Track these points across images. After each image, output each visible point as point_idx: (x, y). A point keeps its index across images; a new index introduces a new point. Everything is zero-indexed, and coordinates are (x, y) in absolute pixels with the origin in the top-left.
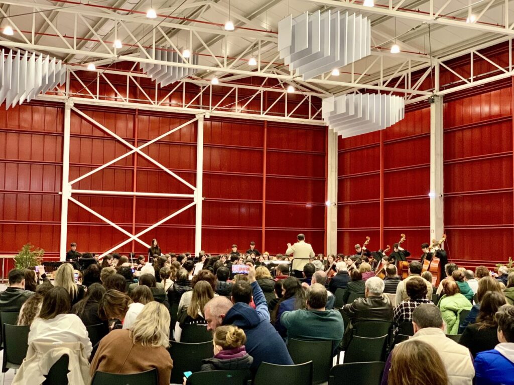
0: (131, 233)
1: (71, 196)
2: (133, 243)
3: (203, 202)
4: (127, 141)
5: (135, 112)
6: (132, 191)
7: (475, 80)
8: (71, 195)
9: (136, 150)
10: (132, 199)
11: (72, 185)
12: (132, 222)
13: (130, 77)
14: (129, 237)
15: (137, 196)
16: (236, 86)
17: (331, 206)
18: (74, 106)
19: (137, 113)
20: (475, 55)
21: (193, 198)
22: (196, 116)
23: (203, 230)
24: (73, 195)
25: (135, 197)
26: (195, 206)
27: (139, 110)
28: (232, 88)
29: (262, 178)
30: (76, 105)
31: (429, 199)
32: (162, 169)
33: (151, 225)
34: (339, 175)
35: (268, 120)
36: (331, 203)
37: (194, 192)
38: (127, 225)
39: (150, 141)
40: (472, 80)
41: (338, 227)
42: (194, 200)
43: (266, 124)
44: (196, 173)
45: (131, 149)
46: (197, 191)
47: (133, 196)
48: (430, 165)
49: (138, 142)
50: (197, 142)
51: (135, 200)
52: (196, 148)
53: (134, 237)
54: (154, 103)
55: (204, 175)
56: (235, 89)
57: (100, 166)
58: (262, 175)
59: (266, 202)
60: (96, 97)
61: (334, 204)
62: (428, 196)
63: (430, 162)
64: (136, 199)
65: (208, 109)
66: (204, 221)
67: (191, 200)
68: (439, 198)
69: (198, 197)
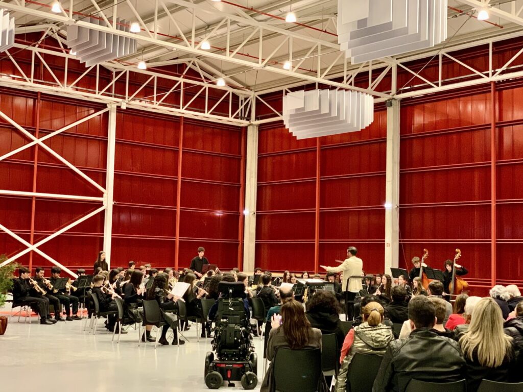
0: (29, 241)
2: (31, 254)
3: (114, 207)
4: (27, 130)
5: (37, 96)
6: (31, 191)
7: (443, 84)
9: (37, 141)
10: (31, 201)
12: (30, 229)
13: (35, 54)
14: (26, 247)
15: (37, 197)
16: (155, 75)
17: (250, 216)
19: (39, 96)
20: (444, 57)
21: (102, 202)
22: (108, 105)
23: (113, 239)
25: (34, 198)
26: (103, 212)
27: (42, 94)
28: (151, 76)
29: (176, 182)
31: (385, 209)
32: (67, 167)
33: (53, 233)
34: (258, 180)
35: (185, 116)
36: (250, 212)
37: (104, 195)
38: (24, 231)
39: (54, 131)
40: (440, 84)
41: (256, 239)
42: (104, 204)
43: (182, 120)
44: (106, 173)
45: (32, 141)
46: (108, 194)
47: (32, 197)
48: (385, 173)
49: (39, 132)
50: (107, 136)
51: (34, 202)
52: (105, 143)
53: (32, 247)
54: (64, 86)
55: (117, 176)
56: (154, 78)
58: (177, 178)
59: (181, 209)
61: (253, 213)
62: (383, 207)
63: (386, 170)
64: (36, 201)
65: (124, 98)
66: (115, 230)
67: (100, 204)
68: (395, 210)
69: (108, 200)
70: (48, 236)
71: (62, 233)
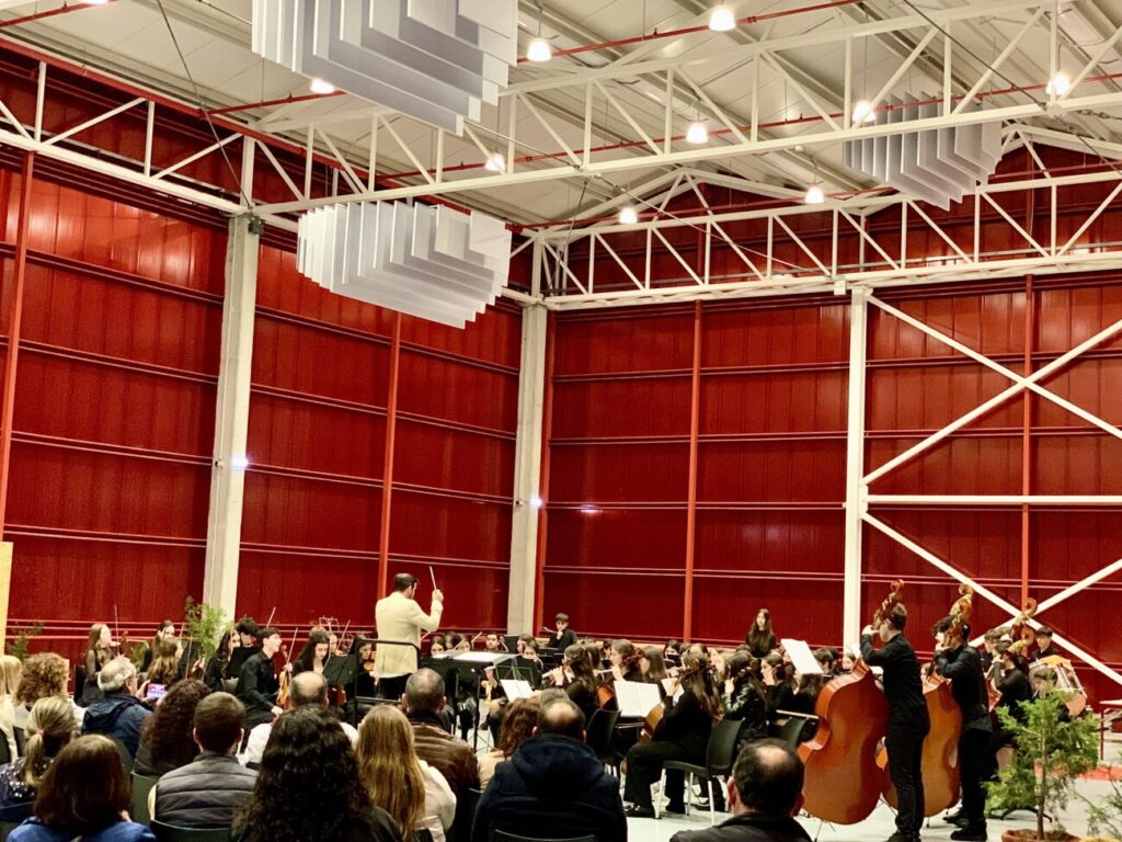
1: (869, 512)
8: (866, 508)
9: (1024, 382)
11: (868, 485)
13: (982, 198)
15: (1031, 506)
18: (873, 295)
24: (873, 509)
25: (1026, 509)
30: (878, 292)
38: (1006, 582)
45: (1012, 384)
47: (1020, 506)
51: (1025, 516)
54: (1049, 253)
57: (933, 433)
60: (899, 265)
64: (1031, 514)
70: (1059, 591)
71: (1093, 585)
